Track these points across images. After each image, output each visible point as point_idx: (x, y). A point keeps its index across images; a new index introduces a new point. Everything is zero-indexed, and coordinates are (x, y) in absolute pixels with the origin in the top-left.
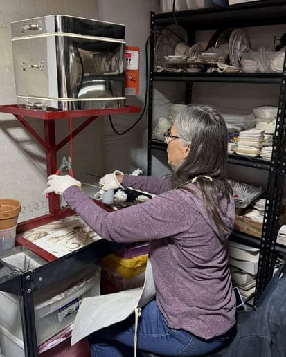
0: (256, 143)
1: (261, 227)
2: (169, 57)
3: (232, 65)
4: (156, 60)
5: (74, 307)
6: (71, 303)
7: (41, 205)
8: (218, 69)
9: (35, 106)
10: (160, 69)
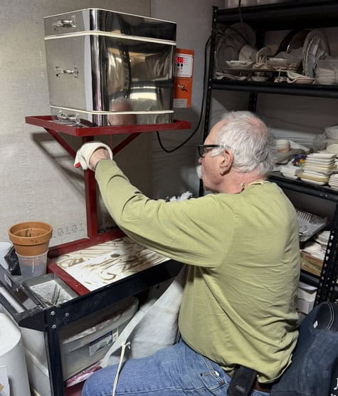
2: (232, 61)
3: (304, 75)
4: (217, 65)
5: (107, 340)
6: (105, 336)
7: (79, 227)
8: (288, 79)
9: (67, 119)
10: (220, 76)
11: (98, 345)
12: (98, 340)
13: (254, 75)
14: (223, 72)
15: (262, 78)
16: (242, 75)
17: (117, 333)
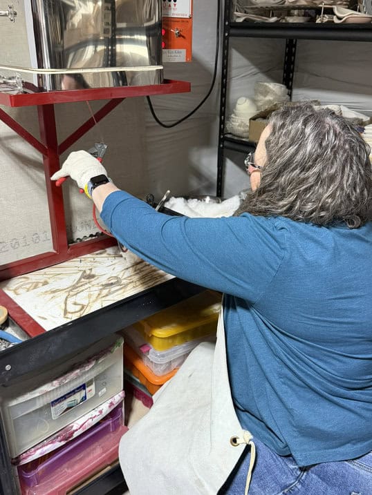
3: (359, 11)
5: (78, 397)
6: (73, 392)
7: (42, 236)
8: (335, 17)
9: (5, 83)
10: (240, 18)
11: (65, 404)
12: (64, 397)
13: (290, 15)
14: (245, 12)
15: (301, 18)
16: (273, 16)
17: (93, 387)
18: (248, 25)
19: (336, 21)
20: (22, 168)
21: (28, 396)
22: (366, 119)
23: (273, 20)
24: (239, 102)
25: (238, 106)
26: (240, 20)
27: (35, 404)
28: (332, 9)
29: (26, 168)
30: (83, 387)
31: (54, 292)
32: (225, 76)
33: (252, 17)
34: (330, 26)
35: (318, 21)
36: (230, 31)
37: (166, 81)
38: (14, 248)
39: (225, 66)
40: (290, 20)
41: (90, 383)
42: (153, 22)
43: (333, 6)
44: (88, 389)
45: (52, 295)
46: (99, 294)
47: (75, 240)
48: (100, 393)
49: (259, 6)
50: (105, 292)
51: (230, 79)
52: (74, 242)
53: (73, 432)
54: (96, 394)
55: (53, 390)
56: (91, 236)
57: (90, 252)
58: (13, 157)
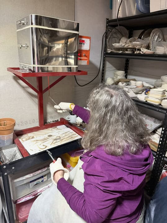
0: (160, 97)
1: (157, 146)
2: (115, 44)
3: (150, 50)
4: (108, 46)
5: (40, 180)
6: (39, 178)
7: (36, 121)
8: (141, 52)
9: (23, 69)
10: (109, 51)
11: (35, 183)
12: (35, 180)
13: (127, 50)
14: (111, 49)
15: (130, 52)
16: (121, 51)
17: (46, 177)
18: (112, 53)
19: (141, 53)
20: (31, 97)
21: (21, 179)
22: (152, 87)
23: (121, 52)
24: (108, 79)
25: (107, 80)
26: (109, 52)
27: (24, 182)
28: (140, 49)
29: (32, 97)
30: (42, 177)
31: (37, 141)
32: (103, 70)
33: (113, 51)
34: (139, 55)
35: (135, 53)
36: (106, 55)
37: (79, 71)
38: (26, 124)
39: (104, 67)
40: (127, 52)
41: (45, 176)
42: (75, 51)
43: (141, 48)
44: (44, 178)
45: (36, 142)
46: (53, 142)
47: (47, 122)
48: (49, 180)
49: (116, 47)
50: (55, 142)
51: (105, 71)
52: (47, 123)
53: (38, 193)
54: (47, 180)
55: (31, 177)
56: (53, 121)
57: (51, 127)
58: (28, 93)
